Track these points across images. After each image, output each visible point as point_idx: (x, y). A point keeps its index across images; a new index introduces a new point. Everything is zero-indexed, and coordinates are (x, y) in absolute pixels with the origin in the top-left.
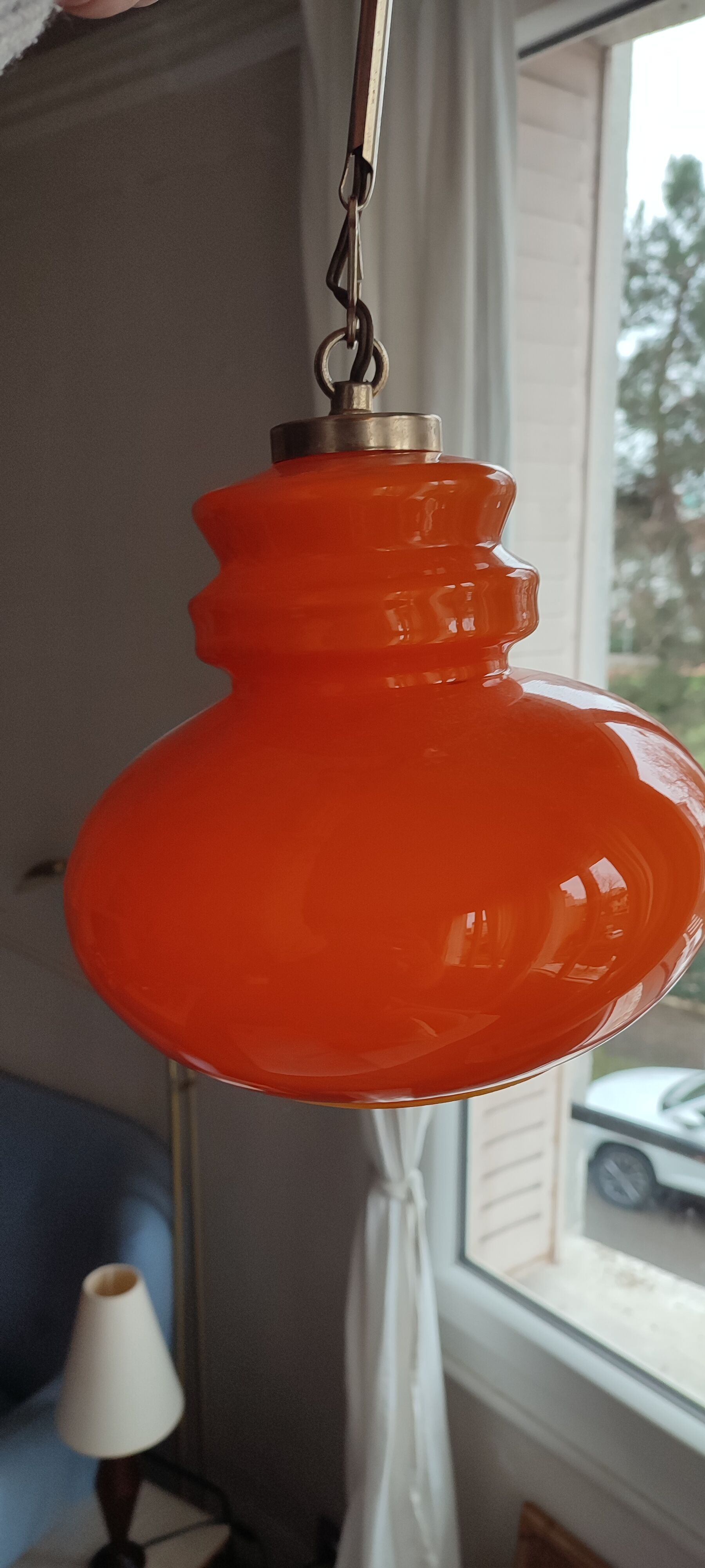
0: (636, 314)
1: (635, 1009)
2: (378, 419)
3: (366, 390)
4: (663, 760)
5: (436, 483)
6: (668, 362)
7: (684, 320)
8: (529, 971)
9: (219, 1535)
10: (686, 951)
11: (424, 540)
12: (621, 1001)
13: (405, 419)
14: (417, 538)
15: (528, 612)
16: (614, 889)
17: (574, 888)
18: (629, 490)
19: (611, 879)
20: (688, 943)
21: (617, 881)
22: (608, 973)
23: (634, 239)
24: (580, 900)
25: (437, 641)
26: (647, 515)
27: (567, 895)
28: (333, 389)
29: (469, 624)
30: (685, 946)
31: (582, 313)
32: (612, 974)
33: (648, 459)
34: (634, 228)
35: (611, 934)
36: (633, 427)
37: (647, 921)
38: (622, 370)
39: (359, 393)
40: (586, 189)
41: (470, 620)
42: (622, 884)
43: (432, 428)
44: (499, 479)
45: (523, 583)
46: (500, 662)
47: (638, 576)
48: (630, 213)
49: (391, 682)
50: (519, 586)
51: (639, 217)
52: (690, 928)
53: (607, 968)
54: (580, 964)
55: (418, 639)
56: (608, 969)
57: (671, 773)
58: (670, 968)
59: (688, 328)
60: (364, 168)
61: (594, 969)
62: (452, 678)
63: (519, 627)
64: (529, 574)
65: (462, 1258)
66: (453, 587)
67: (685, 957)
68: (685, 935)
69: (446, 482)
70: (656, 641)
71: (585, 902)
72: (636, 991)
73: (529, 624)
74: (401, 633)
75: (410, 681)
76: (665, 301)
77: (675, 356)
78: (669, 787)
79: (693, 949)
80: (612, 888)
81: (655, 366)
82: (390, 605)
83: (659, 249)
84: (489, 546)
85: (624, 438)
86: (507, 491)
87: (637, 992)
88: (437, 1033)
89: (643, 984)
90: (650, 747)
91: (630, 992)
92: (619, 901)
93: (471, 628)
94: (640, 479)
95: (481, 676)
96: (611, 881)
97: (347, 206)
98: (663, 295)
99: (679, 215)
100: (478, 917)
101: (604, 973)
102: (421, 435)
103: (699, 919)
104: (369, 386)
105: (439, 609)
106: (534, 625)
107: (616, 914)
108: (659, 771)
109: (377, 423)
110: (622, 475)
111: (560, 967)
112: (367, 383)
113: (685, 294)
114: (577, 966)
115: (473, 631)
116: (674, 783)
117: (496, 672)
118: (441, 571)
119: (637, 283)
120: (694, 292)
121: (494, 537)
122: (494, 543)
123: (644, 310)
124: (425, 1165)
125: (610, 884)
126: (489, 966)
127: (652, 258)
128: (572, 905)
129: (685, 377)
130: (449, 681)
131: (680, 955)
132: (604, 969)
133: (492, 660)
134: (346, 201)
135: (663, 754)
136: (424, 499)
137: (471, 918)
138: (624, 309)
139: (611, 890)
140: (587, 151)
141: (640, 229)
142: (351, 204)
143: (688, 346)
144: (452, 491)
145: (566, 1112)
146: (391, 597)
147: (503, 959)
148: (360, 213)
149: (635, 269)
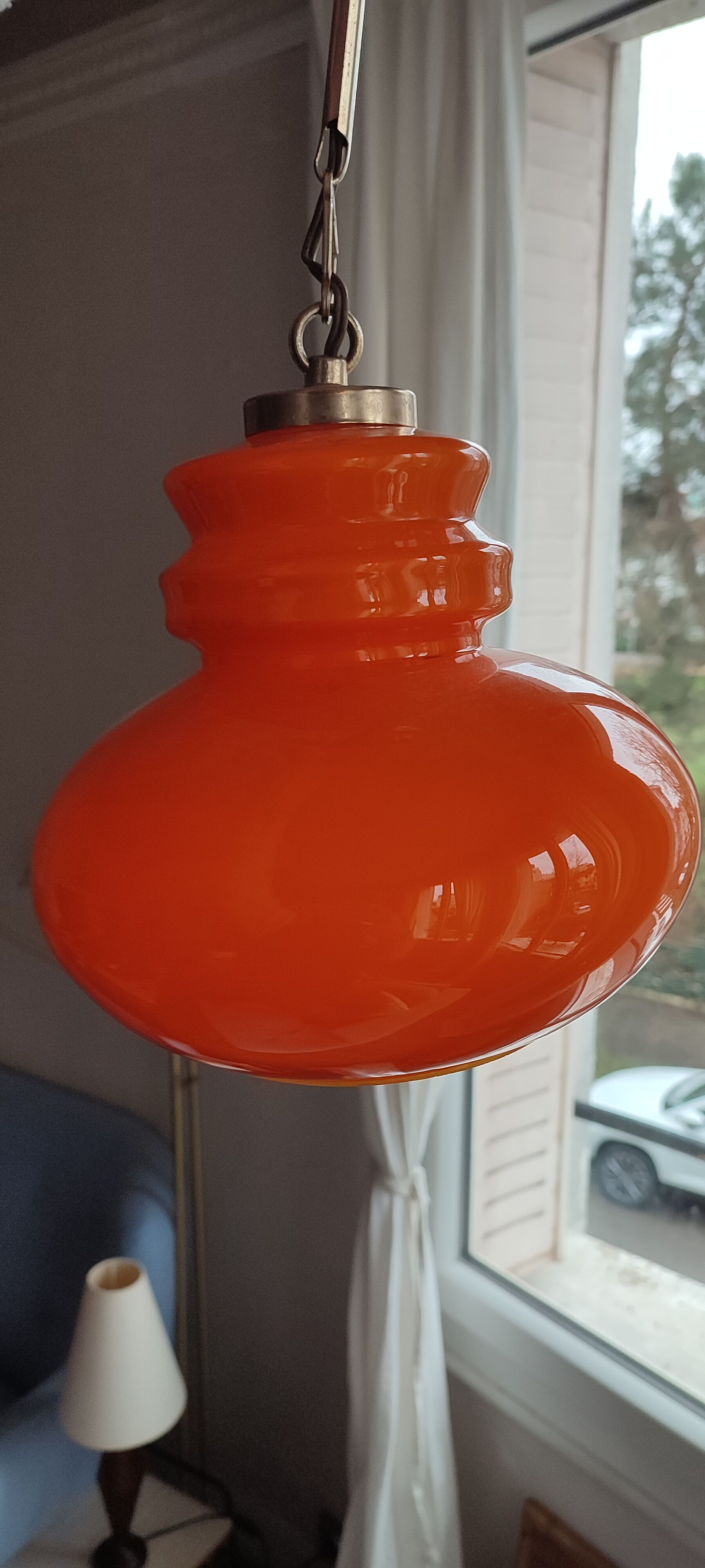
0: (641, 313)
1: (608, 986)
2: (352, 392)
3: (340, 365)
4: (638, 744)
5: (408, 456)
6: (673, 361)
7: (690, 317)
8: (498, 945)
9: (221, 1528)
10: (656, 929)
11: (396, 513)
12: (592, 976)
13: (379, 393)
14: (390, 509)
15: (501, 586)
16: (582, 865)
17: (543, 863)
18: (634, 489)
19: (579, 854)
20: (658, 922)
21: (586, 856)
22: (578, 948)
23: (640, 236)
24: (547, 875)
25: (408, 615)
26: (652, 514)
27: (534, 870)
28: (307, 364)
29: (440, 597)
30: (655, 924)
31: (590, 310)
32: (582, 949)
33: (653, 458)
34: (641, 226)
35: (578, 909)
36: (638, 426)
37: (616, 895)
38: (628, 368)
39: (332, 368)
40: (594, 186)
41: (441, 593)
42: (590, 860)
43: (407, 403)
44: (472, 454)
45: (496, 558)
46: (472, 638)
47: (643, 575)
48: (638, 211)
49: (363, 656)
50: (492, 562)
51: (646, 215)
52: (660, 907)
53: (575, 942)
54: (548, 939)
55: (388, 611)
56: (577, 944)
57: (646, 757)
58: (641, 945)
59: (694, 327)
60: (339, 141)
61: (562, 945)
62: (424, 652)
63: (491, 603)
64: (503, 551)
65: (466, 1255)
66: (425, 559)
67: (655, 935)
68: (654, 913)
69: (420, 455)
70: (661, 640)
71: (554, 876)
72: (607, 966)
73: (502, 600)
74: (372, 605)
75: (381, 655)
76: (671, 300)
77: (681, 355)
78: (642, 768)
79: (663, 927)
80: (580, 864)
81: (661, 365)
82: (361, 576)
83: (665, 247)
84: (461, 521)
85: (630, 436)
86: (480, 467)
87: (608, 968)
88: (409, 1006)
89: (614, 960)
90: (626, 730)
91: (601, 967)
92: (587, 877)
93: (442, 602)
94: (645, 477)
95: (453, 652)
96: (579, 857)
97: (322, 180)
98: (669, 294)
99: (686, 214)
100: (446, 890)
101: (574, 948)
102: (395, 410)
103: (669, 898)
104: (344, 361)
105: (411, 580)
106: (507, 602)
107: (583, 890)
108: (633, 755)
109: (351, 396)
110: (627, 474)
111: (529, 943)
112: (341, 357)
113: (691, 293)
114: (545, 942)
115: (445, 605)
116: (647, 765)
117: (469, 649)
118: (413, 543)
119: (643, 281)
120: (699, 291)
121: (468, 512)
122: (467, 518)
123: (650, 308)
124: (429, 1162)
125: (577, 860)
126: (457, 939)
127: (659, 256)
128: (540, 880)
129: (691, 376)
130: (421, 655)
131: (650, 932)
132: (572, 944)
133: (465, 636)
134: (321, 174)
135: (640, 737)
136: (397, 472)
137: (438, 890)
138: (632, 309)
139: (579, 866)
140: (596, 148)
141: (647, 227)
142: (326, 177)
143: (694, 344)
144: (424, 465)
145: (570, 1109)
146: (361, 568)
147: (471, 933)
148: (335, 186)
149: (641, 268)
